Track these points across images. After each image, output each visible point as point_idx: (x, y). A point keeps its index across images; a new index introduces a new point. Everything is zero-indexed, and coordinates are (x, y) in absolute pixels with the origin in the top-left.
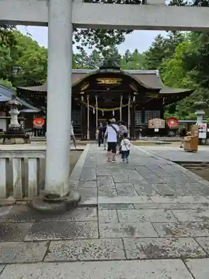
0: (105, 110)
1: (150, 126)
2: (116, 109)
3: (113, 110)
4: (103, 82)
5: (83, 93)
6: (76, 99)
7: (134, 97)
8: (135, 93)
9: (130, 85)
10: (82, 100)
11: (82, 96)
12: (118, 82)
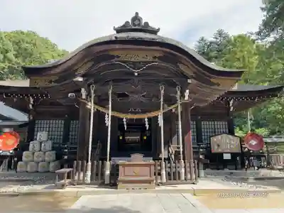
0: (130, 116)
1: (215, 149)
2: (152, 114)
3: (145, 117)
4: (125, 58)
5: (80, 79)
6: (69, 95)
7: (187, 91)
8: (189, 81)
9: (178, 64)
10: (84, 97)
11: (83, 90)
12: (155, 58)
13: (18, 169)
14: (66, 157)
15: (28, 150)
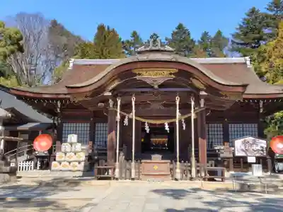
2: (171, 121)
4: (145, 75)
6: (99, 104)
7: (202, 100)
8: (201, 93)
9: (191, 79)
10: (111, 106)
11: (110, 100)
12: (171, 74)
13: (53, 168)
14: (96, 158)
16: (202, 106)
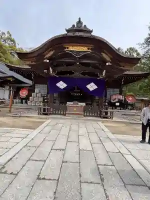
4: (71, 48)
5: (48, 61)
6: (45, 71)
7: (105, 71)
8: (107, 64)
9: (102, 53)
10: (51, 72)
11: (50, 68)
12: (89, 49)
13: (28, 104)
15: (31, 96)
16: (104, 75)
